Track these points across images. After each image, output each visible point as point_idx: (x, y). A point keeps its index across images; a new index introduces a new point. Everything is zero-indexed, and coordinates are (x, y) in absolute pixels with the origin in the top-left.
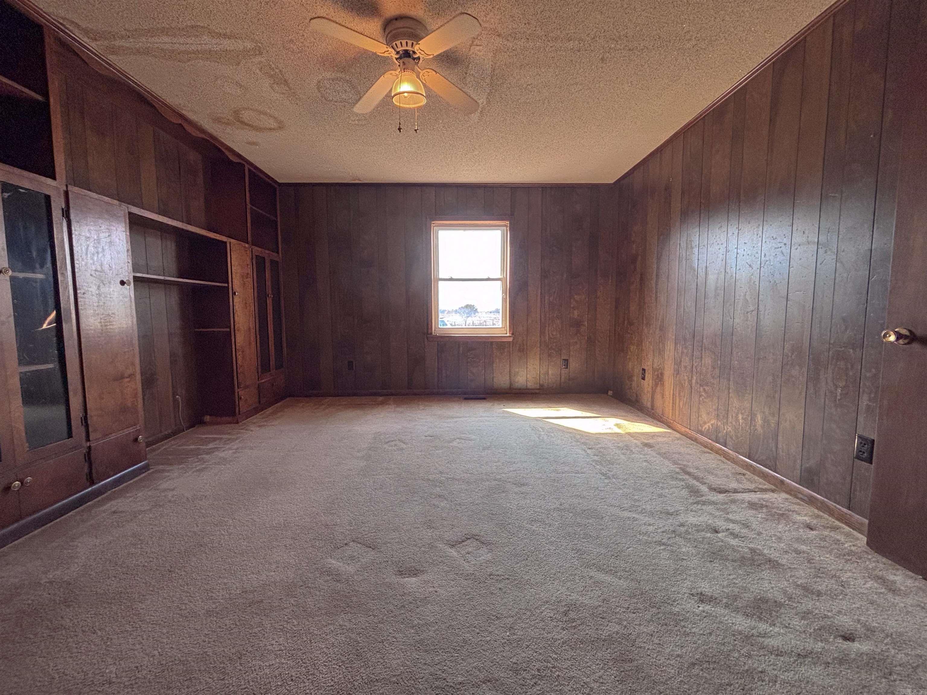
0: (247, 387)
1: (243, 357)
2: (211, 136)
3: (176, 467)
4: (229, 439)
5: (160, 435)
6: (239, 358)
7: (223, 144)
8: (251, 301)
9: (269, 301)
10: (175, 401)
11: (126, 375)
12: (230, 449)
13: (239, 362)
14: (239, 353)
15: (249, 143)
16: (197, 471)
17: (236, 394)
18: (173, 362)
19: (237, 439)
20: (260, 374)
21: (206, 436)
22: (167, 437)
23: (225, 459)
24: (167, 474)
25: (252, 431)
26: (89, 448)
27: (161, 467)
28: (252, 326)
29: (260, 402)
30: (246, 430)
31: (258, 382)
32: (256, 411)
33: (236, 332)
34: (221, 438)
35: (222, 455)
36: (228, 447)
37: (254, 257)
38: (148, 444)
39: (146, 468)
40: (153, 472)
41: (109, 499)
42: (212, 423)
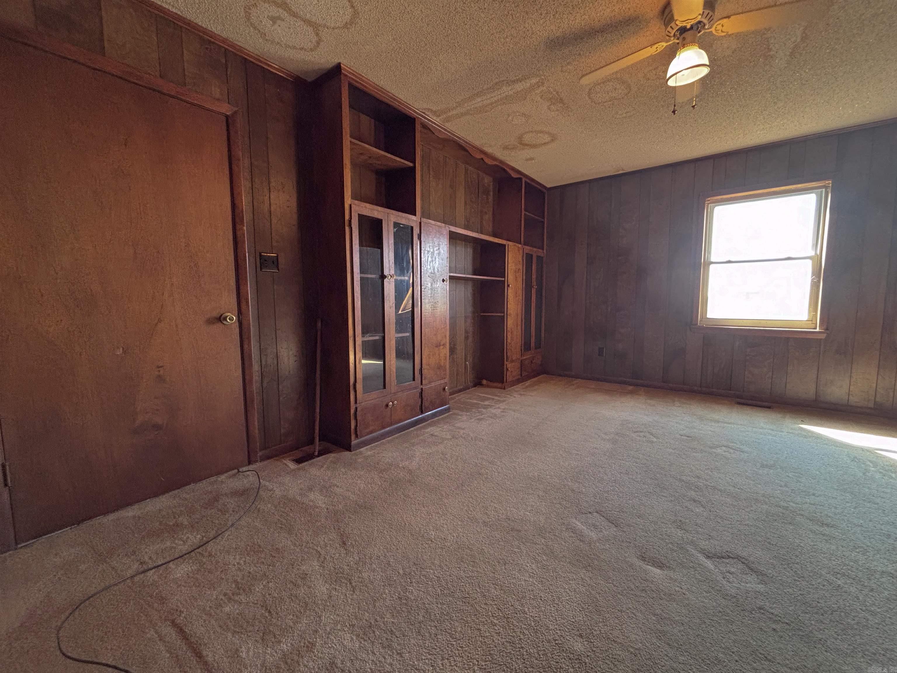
0: (512, 361)
1: (511, 337)
2: (501, 162)
3: (464, 413)
4: (499, 401)
5: (456, 389)
6: (509, 337)
7: (508, 166)
8: (520, 292)
9: (534, 291)
10: (466, 364)
11: (442, 344)
12: (499, 408)
13: (509, 341)
14: (509, 334)
15: (527, 160)
16: (478, 419)
17: (505, 366)
18: (467, 338)
19: (504, 401)
20: (523, 351)
21: (483, 395)
22: (460, 391)
23: (495, 415)
24: (460, 417)
25: (515, 397)
26: (422, 389)
27: (456, 411)
28: (519, 311)
29: (521, 375)
30: (511, 396)
31: (521, 359)
32: (519, 381)
33: (508, 316)
34: (493, 399)
35: (494, 411)
36: (497, 406)
37: (525, 254)
38: (451, 394)
39: (448, 410)
40: (451, 414)
41: (430, 425)
42: (488, 386)
